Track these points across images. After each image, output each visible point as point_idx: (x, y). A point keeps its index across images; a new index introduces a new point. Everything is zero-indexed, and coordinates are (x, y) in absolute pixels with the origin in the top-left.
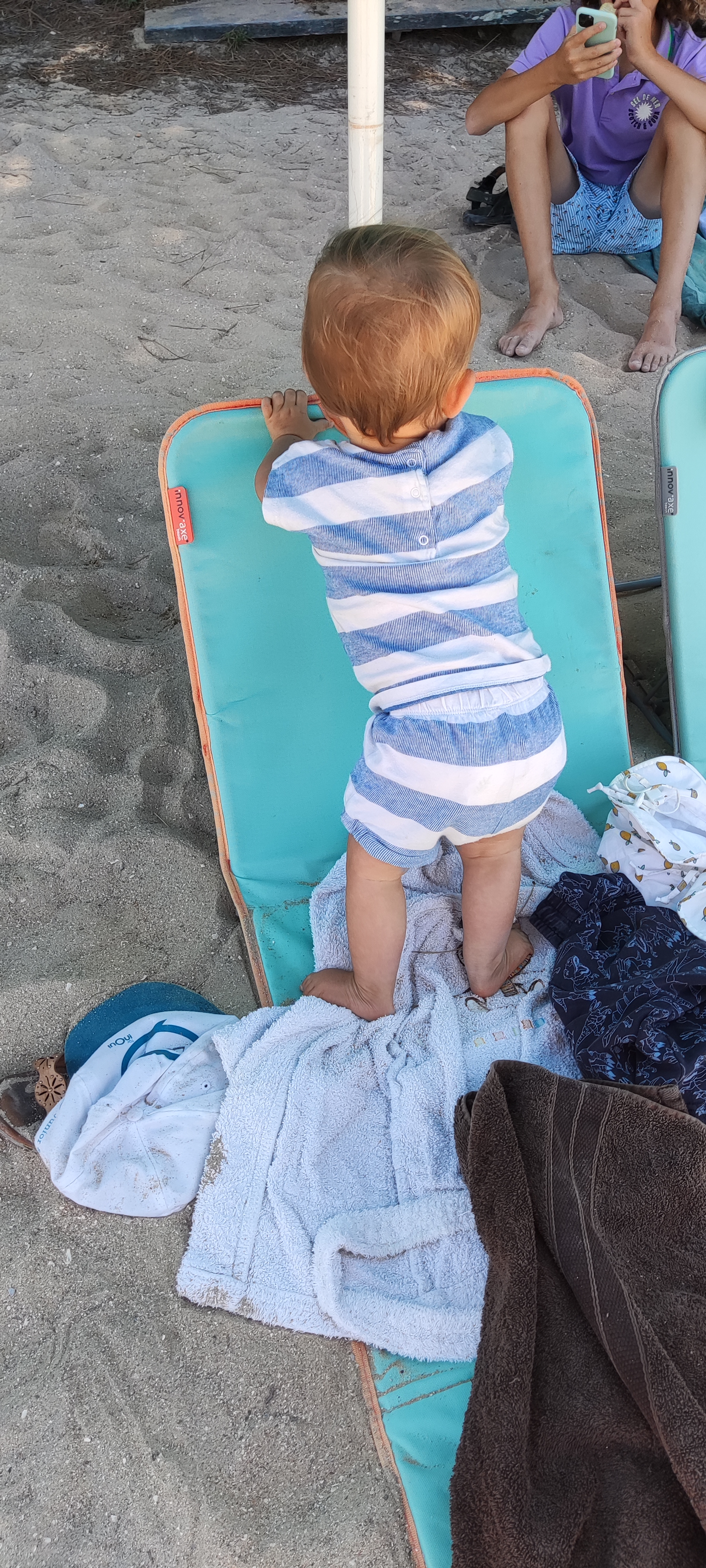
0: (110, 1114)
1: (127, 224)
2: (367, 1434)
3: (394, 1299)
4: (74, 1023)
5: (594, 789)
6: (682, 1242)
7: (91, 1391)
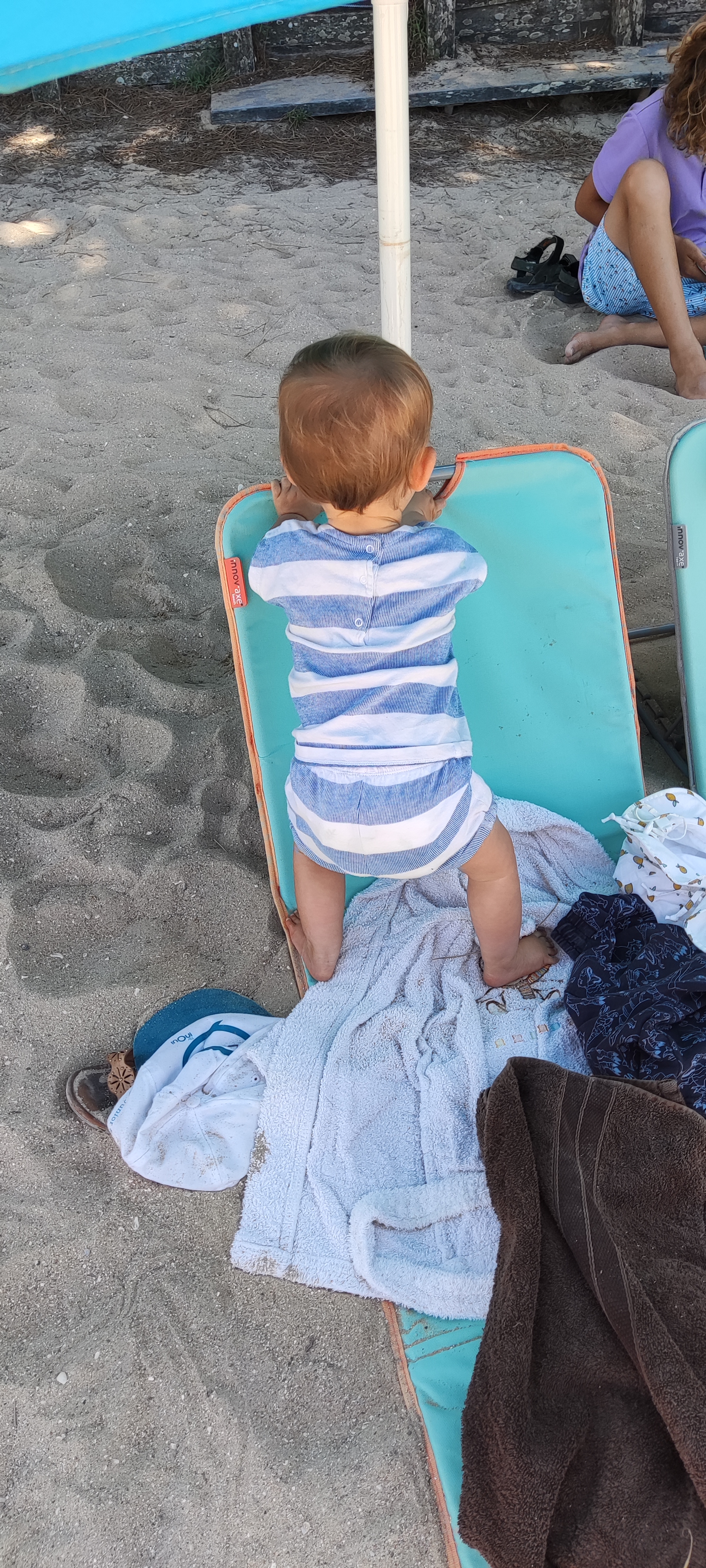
0: (173, 1101)
1: (194, 300)
2: (394, 1380)
3: (420, 1265)
4: (141, 1023)
5: (607, 819)
6: (678, 1219)
7: (155, 1338)
